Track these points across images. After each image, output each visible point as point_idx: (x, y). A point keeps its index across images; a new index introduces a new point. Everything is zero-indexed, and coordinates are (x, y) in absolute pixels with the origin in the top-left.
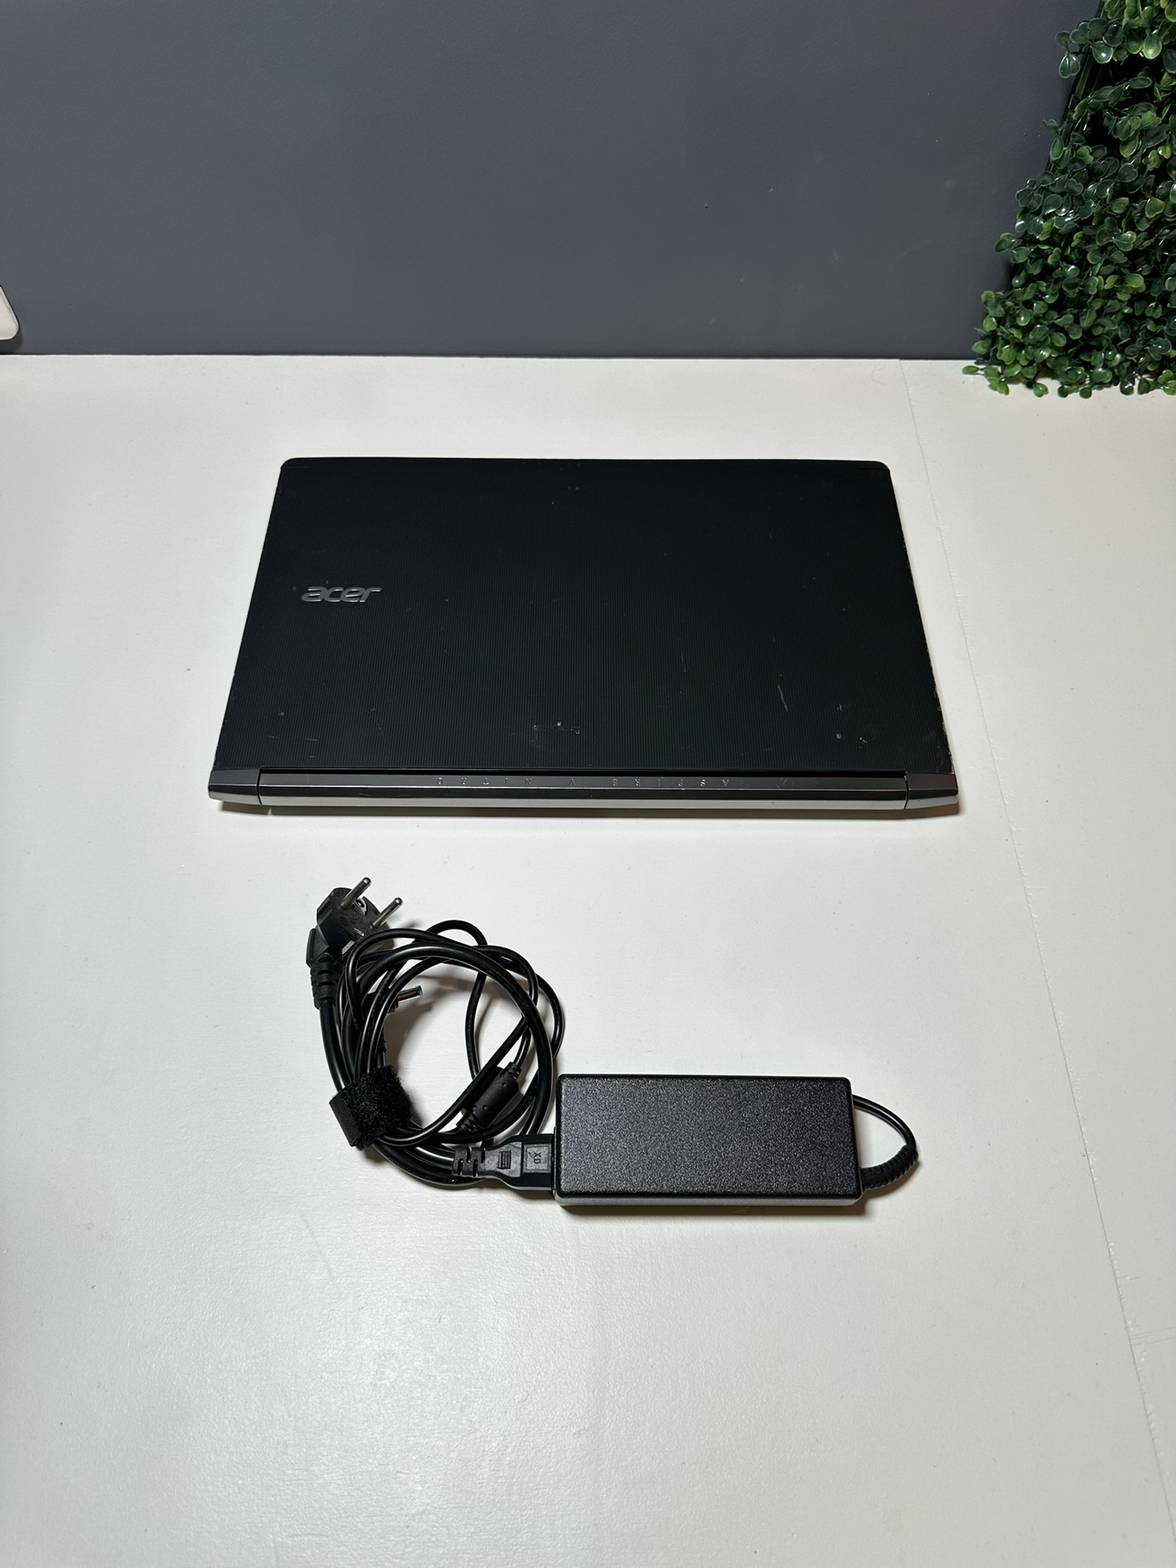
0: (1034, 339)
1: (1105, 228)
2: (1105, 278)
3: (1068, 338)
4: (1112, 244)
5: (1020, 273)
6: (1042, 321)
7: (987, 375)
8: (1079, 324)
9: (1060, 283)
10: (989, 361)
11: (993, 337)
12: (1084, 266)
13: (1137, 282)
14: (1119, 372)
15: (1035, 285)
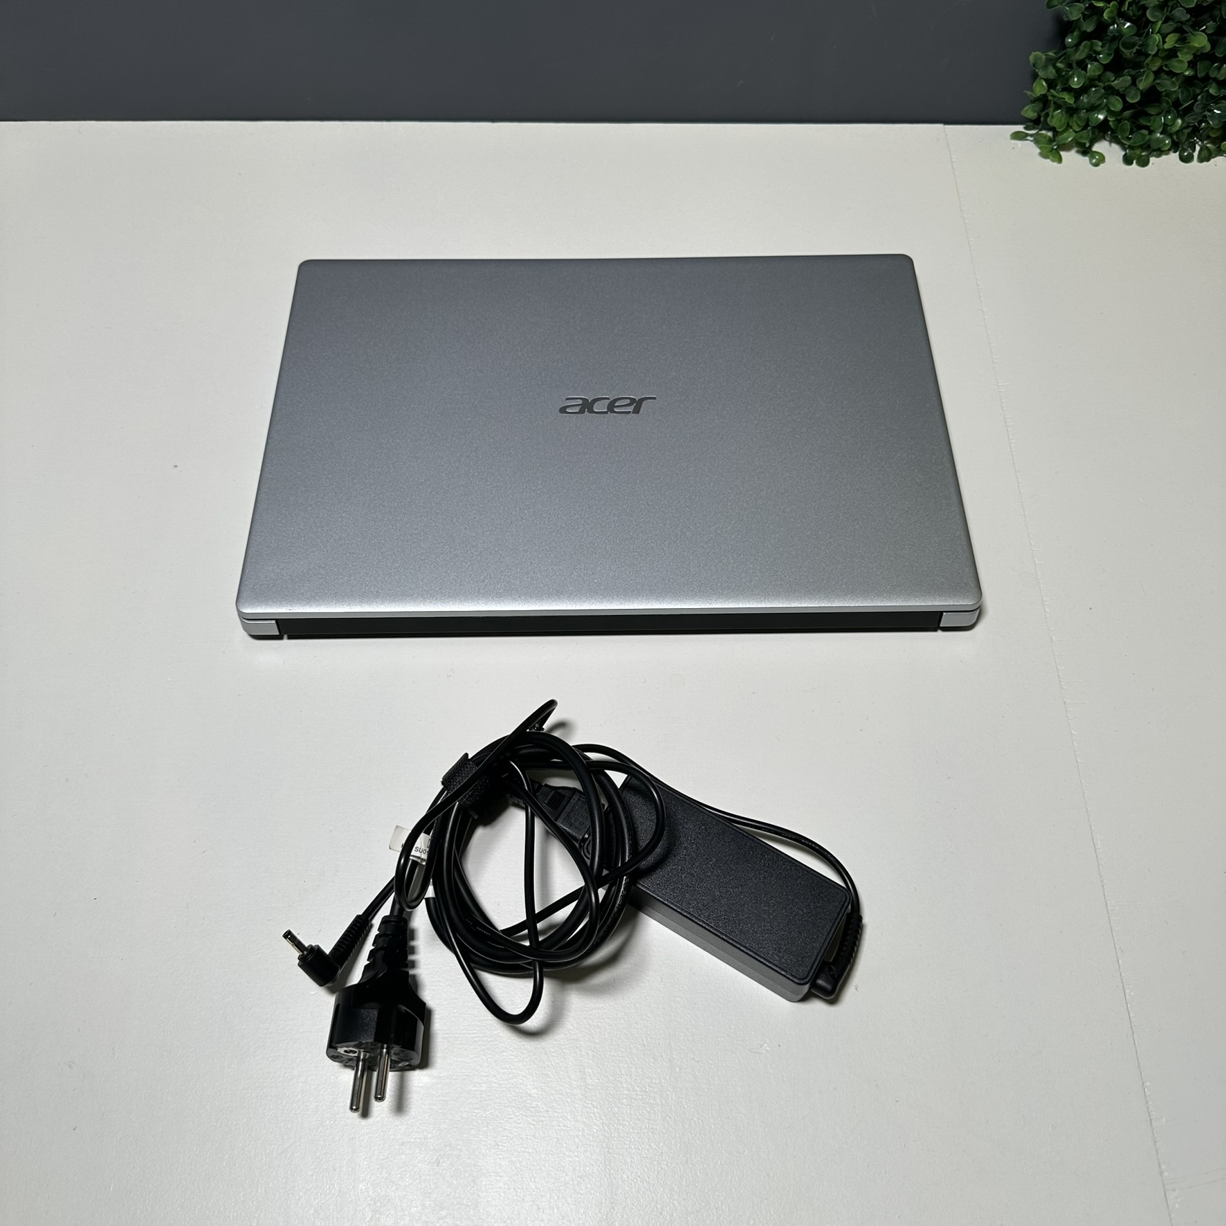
0: (1088, 102)
2: (1164, 37)
3: (1125, 101)
5: (1073, 32)
6: (1097, 82)
7: (1036, 142)
8: (1136, 85)
9: (1117, 42)
10: (1040, 127)
11: (1044, 101)
12: (1142, 24)
13: (1200, 41)
14: (1177, 138)
15: (1089, 43)
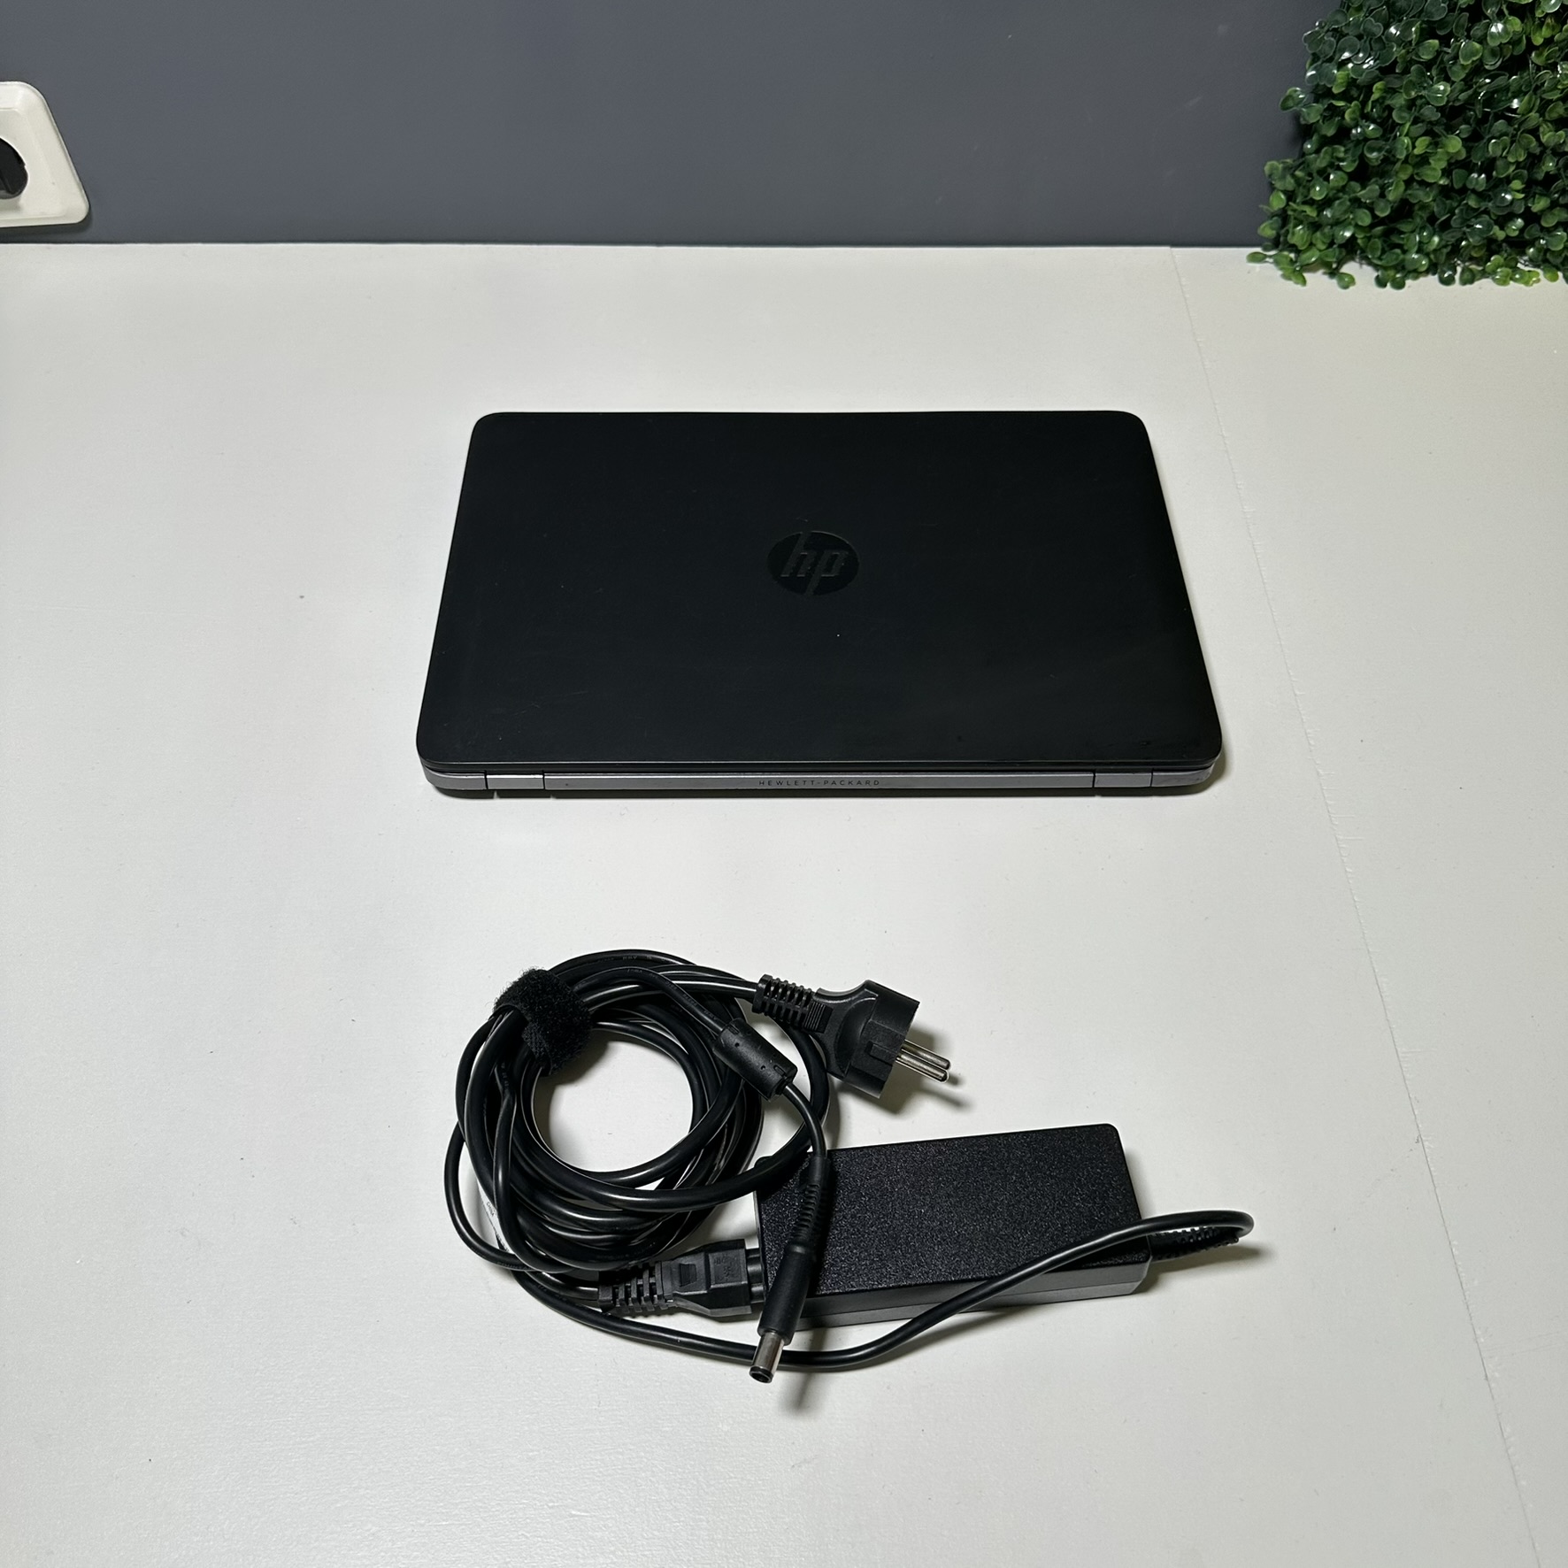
0: (1332, 216)
1: (1414, 79)
2: (1414, 140)
3: (1374, 216)
4: (1422, 97)
5: (1312, 136)
6: (1341, 194)
7: (1277, 263)
8: (1385, 196)
9: (1361, 146)
10: (1281, 247)
11: (1283, 217)
12: (1387, 126)
13: (1454, 145)
14: (1436, 257)
15: (1330, 149)
